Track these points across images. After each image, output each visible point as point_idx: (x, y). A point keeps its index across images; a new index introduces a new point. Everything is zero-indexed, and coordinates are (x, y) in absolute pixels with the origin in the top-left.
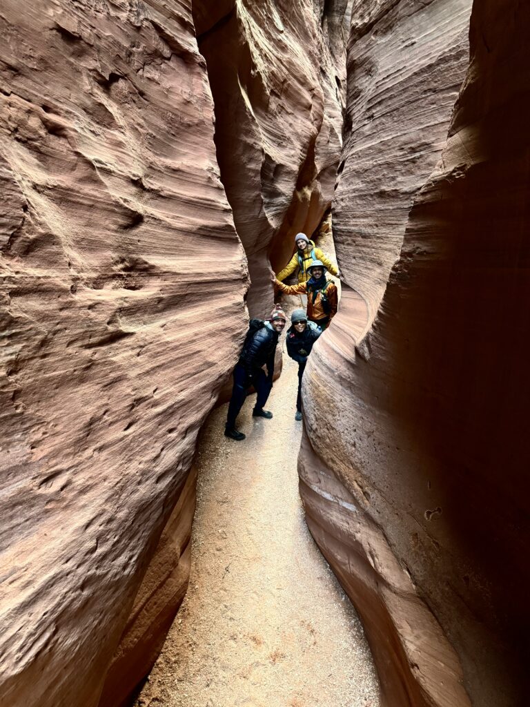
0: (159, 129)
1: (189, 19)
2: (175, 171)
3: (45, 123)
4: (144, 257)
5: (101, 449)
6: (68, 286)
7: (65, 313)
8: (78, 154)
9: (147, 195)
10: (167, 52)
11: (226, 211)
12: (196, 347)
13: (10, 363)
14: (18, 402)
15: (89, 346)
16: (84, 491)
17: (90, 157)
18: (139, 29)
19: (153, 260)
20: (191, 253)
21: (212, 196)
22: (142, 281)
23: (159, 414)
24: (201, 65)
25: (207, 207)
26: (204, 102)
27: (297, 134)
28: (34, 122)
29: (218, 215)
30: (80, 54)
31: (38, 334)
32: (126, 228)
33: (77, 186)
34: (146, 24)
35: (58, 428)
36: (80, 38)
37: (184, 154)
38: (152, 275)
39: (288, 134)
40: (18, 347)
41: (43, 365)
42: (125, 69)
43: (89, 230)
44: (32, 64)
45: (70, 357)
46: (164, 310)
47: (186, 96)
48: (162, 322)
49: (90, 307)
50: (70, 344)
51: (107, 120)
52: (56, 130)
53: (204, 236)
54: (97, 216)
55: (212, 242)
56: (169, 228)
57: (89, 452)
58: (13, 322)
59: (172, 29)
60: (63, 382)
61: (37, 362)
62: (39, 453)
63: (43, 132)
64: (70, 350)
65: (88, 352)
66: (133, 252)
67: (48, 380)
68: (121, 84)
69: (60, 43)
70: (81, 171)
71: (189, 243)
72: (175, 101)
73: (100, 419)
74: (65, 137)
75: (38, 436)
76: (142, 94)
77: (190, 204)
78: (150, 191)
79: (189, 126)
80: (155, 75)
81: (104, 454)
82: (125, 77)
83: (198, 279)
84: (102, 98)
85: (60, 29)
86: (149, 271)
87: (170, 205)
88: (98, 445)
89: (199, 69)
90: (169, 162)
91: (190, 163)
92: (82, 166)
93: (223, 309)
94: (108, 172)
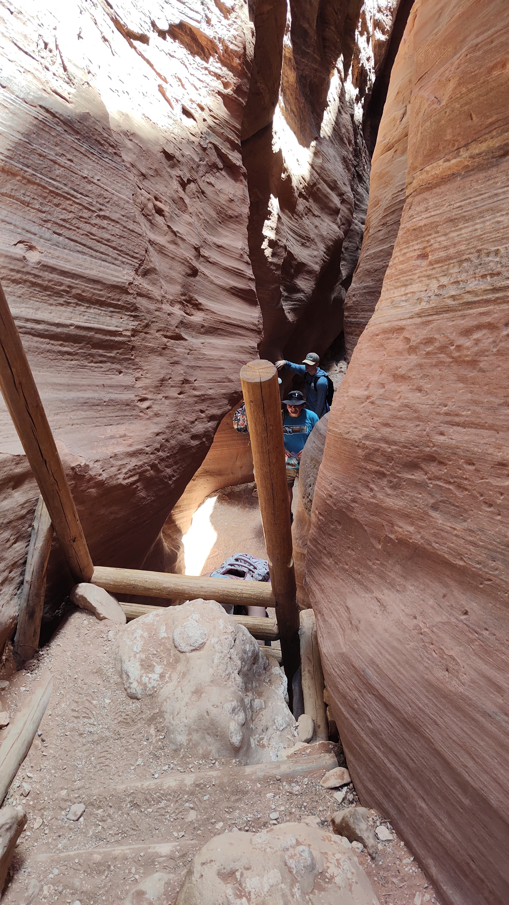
0: (211, 218)
1: (238, 142)
2: (219, 246)
3: (155, 206)
4: (196, 297)
5: (166, 398)
6: (159, 298)
7: (157, 313)
8: (169, 227)
9: (202, 259)
10: (221, 165)
11: (250, 279)
12: (222, 365)
13: (133, 330)
14: (133, 352)
15: (166, 337)
16: (157, 415)
17: (175, 229)
18: (204, 149)
19: (201, 300)
20: (224, 303)
21: (242, 267)
22: (194, 312)
23: (196, 396)
24: (244, 175)
25: (238, 274)
26: (243, 201)
27: (322, 236)
28: (150, 206)
29: (245, 281)
30: (173, 166)
31: (145, 319)
32: (189, 275)
33: (168, 245)
34: (210, 145)
35: (148, 375)
36: (174, 157)
37: (226, 236)
38: (199, 309)
39: (312, 236)
40: (136, 323)
41: (145, 337)
42: (196, 176)
43: (171, 271)
44: (151, 173)
45: (156, 338)
46: (204, 333)
47: (231, 196)
48: (203, 341)
49: (169, 314)
50: (158, 331)
51: (184, 208)
52: (160, 212)
53: (233, 294)
54: (175, 264)
55: (238, 300)
56: (212, 282)
57: (160, 396)
58: (136, 309)
59: (225, 150)
60: (152, 351)
61: (143, 335)
62: (139, 384)
63: (154, 211)
64: (158, 335)
65: (166, 340)
66: (190, 291)
67: (146, 347)
68: (192, 185)
69: (164, 160)
70: (170, 237)
71: (224, 296)
72: (223, 199)
73: (167, 380)
74: (163, 216)
75: (139, 375)
76: (203, 192)
77: (226, 269)
78: (204, 257)
79: (231, 217)
80: (212, 180)
81: (167, 402)
82: (194, 181)
83: (227, 321)
84: (182, 194)
85: (164, 152)
86: (198, 306)
87: (214, 268)
88: (165, 395)
89: (242, 178)
90: (216, 240)
91: (229, 243)
92: (171, 234)
93: (241, 347)
94: (183, 240)
